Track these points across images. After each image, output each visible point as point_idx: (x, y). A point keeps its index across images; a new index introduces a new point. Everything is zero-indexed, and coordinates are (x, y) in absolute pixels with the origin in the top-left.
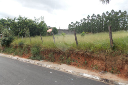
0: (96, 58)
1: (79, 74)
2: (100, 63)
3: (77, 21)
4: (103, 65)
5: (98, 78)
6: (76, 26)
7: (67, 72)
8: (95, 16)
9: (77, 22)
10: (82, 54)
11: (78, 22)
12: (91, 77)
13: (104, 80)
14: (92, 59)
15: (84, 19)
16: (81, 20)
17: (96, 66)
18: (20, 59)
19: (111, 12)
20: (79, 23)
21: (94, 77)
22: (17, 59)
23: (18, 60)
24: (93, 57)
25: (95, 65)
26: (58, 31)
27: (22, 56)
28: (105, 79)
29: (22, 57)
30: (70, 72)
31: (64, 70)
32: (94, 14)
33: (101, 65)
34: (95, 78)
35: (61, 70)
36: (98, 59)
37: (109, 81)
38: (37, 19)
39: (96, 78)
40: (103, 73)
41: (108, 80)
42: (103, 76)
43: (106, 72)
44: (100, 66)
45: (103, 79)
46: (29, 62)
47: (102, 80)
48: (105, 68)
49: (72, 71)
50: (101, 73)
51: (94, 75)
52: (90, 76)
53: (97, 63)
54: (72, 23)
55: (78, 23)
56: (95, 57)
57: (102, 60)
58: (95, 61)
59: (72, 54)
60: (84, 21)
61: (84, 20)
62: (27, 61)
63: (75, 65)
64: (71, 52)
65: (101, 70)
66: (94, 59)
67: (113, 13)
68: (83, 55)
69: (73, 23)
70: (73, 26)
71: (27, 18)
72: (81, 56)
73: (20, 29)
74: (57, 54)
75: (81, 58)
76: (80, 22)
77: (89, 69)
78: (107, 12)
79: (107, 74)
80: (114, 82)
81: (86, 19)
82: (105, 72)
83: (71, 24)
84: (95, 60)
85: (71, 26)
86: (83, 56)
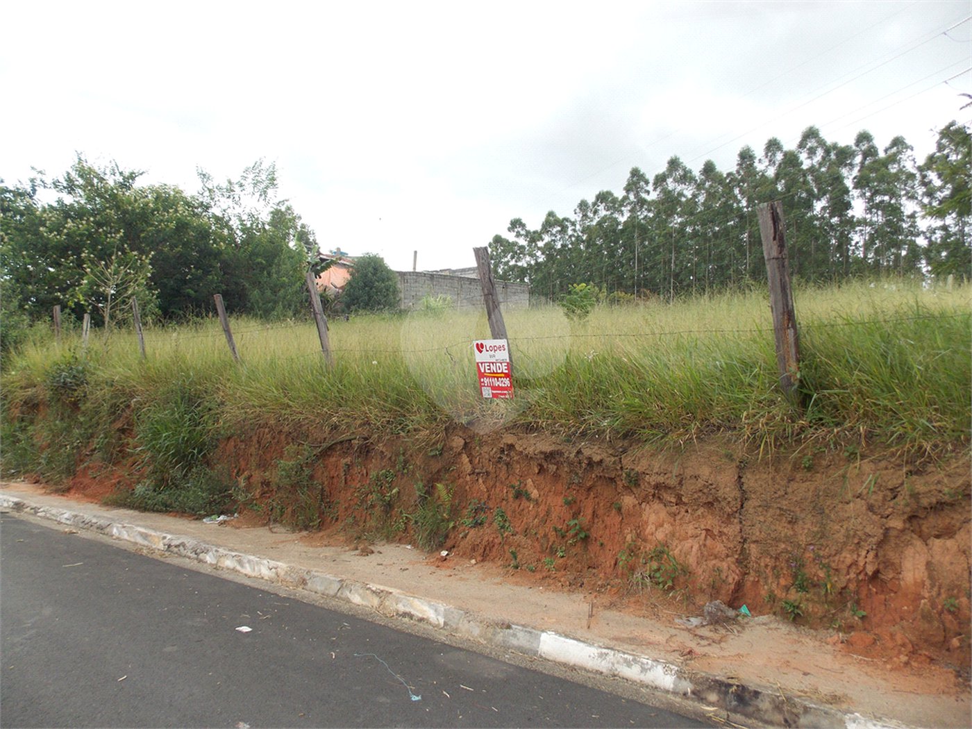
0: (657, 486)
1: (500, 636)
2: (690, 529)
3: (551, 214)
4: (720, 548)
5: (663, 677)
6: (549, 246)
7: (405, 614)
8: (686, 177)
9: (552, 221)
10: (549, 456)
11: (560, 216)
12: (603, 666)
13: (713, 697)
14: (628, 501)
15: (603, 197)
16: (583, 205)
17: (659, 555)
18: (35, 510)
19: (802, 145)
20: (564, 230)
21: (628, 664)
22: (18, 506)
23: (23, 516)
24: (635, 481)
25: (649, 547)
26: (400, 286)
27: (67, 482)
28: (722, 687)
29: (65, 491)
30: (430, 614)
31: (376, 601)
32: (674, 164)
33: (706, 554)
34: (633, 673)
35: (356, 599)
36: (679, 502)
37: (765, 705)
38: (225, 185)
39: (648, 678)
40: (717, 621)
41: (756, 694)
42: (714, 651)
43: (744, 610)
44: (692, 560)
45: (705, 686)
46: (101, 528)
47: (698, 695)
48: (733, 578)
49: (442, 607)
50: (695, 621)
51: (632, 640)
52: (594, 651)
53: (673, 535)
54: (516, 224)
55: (562, 224)
56: (653, 479)
57: (710, 505)
58: (653, 518)
59: (465, 459)
60: (603, 212)
61: (601, 207)
62: (88, 525)
63: (484, 553)
64: (458, 442)
65: (700, 600)
66: (645, 500)
67: (812, 152)
68: (553, 468)
69: (523, 226)
70: (522, 247)
71: (132, 176)
72: (542, 470)
73: (80, 263)
74: (348, 460)
75: (535, 493)
76: (573, 217)
77: (599, 590)
78: (773, 146)
79: (746, 635)
80: (806, 710)
81: (615, 200)
82: (731, 613)
83: (511, 237)
84: (657, 506)
85: (505, 252)
86: (556, 477)
